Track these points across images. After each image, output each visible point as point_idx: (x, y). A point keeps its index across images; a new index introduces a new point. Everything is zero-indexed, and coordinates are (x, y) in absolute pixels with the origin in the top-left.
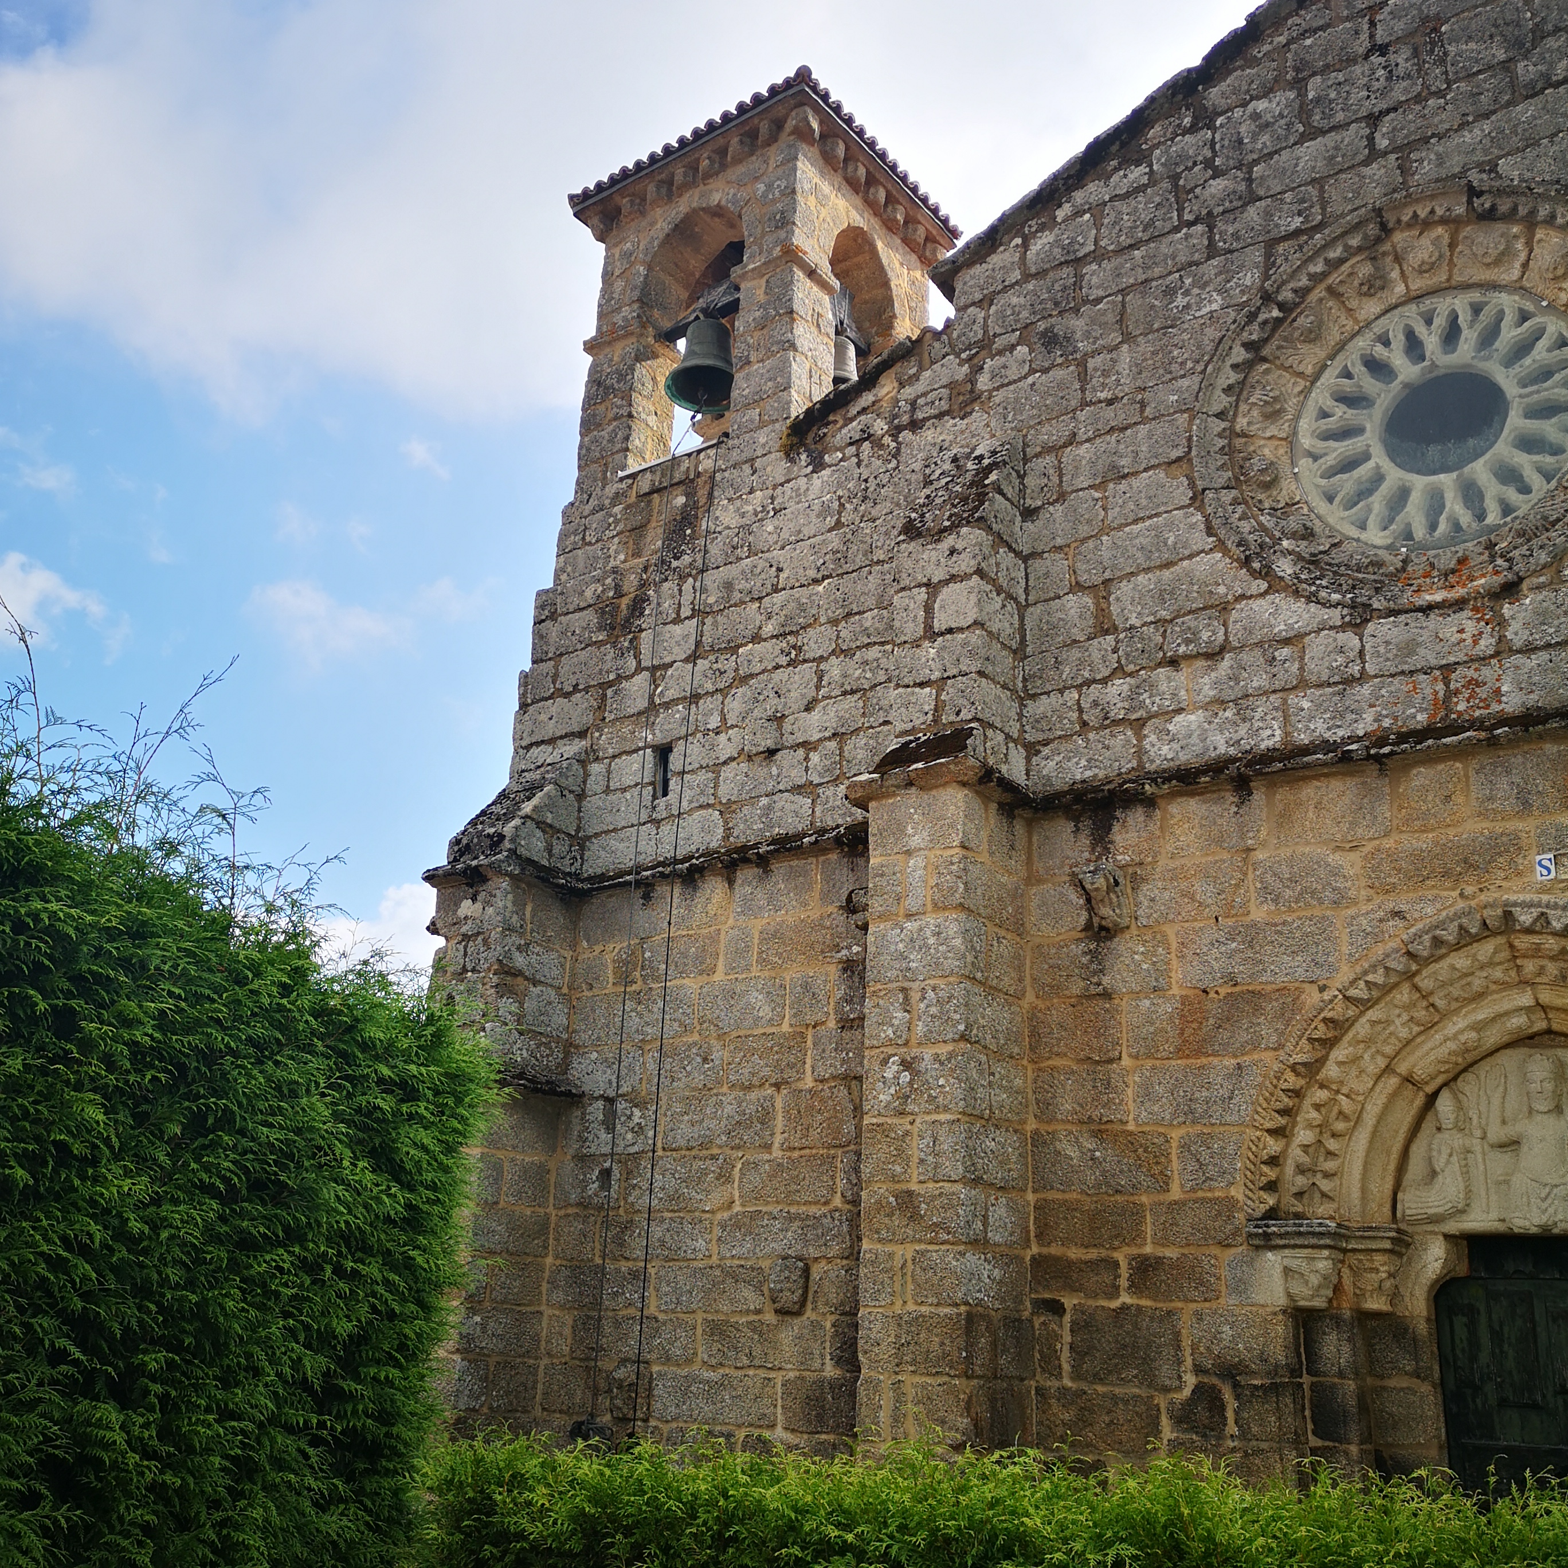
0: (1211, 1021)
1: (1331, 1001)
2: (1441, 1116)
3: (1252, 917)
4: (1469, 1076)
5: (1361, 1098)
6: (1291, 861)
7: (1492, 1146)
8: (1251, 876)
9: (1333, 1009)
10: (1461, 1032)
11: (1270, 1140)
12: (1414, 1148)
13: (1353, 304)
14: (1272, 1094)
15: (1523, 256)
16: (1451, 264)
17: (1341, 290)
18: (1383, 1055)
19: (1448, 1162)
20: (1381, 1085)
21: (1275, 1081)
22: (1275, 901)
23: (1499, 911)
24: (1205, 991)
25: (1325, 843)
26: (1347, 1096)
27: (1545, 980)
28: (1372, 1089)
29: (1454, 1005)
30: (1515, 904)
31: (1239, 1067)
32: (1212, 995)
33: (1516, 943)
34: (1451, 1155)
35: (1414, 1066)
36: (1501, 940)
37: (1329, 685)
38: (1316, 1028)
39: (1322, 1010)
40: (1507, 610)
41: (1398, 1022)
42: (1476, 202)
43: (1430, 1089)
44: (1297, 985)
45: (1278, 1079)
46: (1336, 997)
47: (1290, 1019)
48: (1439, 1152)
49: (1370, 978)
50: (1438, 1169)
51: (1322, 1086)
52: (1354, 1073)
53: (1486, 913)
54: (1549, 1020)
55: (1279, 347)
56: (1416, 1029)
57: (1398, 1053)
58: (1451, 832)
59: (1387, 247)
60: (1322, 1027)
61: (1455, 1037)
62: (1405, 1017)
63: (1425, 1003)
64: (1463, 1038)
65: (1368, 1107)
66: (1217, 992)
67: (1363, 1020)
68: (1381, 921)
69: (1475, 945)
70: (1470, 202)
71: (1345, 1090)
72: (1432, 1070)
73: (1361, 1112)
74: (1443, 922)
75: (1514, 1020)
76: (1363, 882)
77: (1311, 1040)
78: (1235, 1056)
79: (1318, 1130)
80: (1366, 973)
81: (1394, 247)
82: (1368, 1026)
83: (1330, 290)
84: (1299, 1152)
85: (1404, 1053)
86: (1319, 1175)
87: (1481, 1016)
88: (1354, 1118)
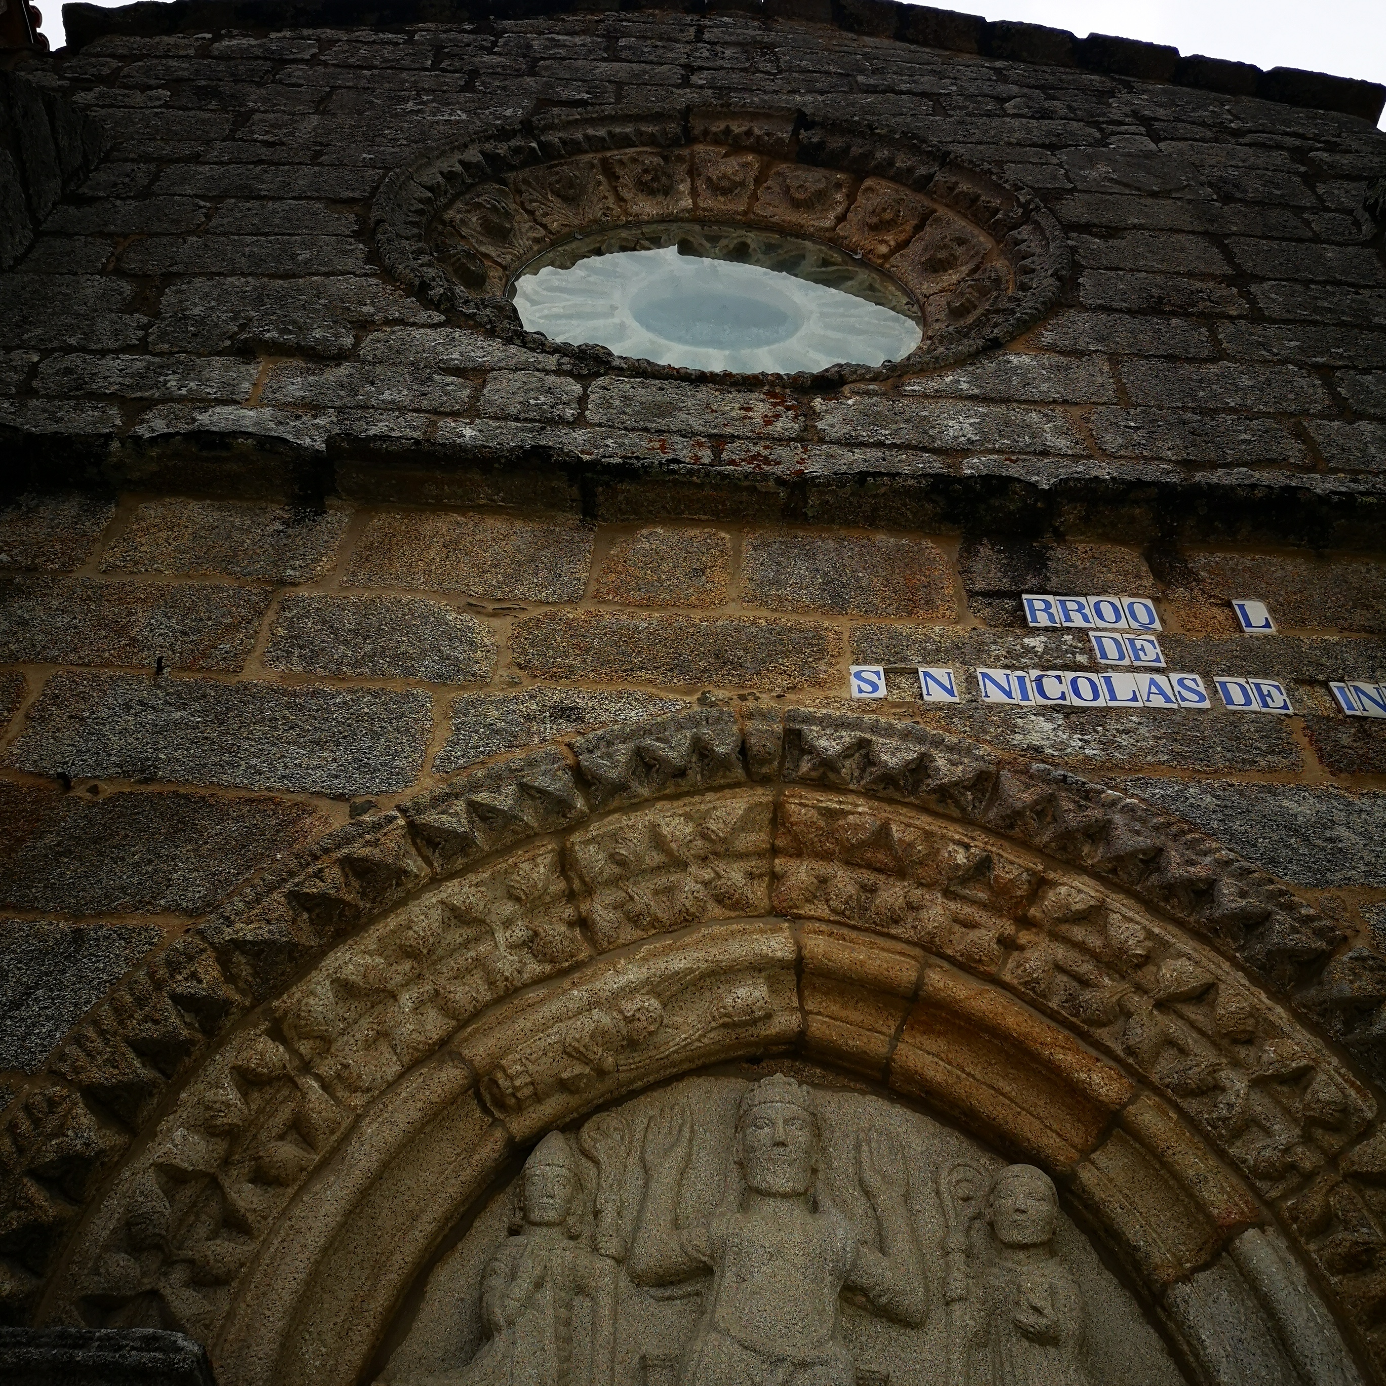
0: (50, 839)
1: (376, 827)
2: (534, 1191)
3: (244, 677)
4: (612, 1120)
5: (358, 1100)
6: (365, 609)
7: (639, 1280)
8: (270, 616)
9: (376, 843)
10: (630, 991)
11: (84, 1118)
12: (442, 1276)
13: (626, 194)
14: (141, 1002)
15: (840, 209)
16: (754, 197)
17: (619, 171)
18: (447, 1009)
19: (529, 1302)
20: (415, 1081)
21: (162, 972)
22: (310, 660)
23: (778, 727)
24: (65, 781)
25: (446, 593)
26: (325, 1087)
27: (821, 910)
28: (392, 1085)
29: (628, 934)
30: (809, 719)
31: (78, 937)
32: (80, 791)
33: (793, 808)
34: (539, 1285)
35: (507, 1051)
36: (762, 795)
37: (517, 419)
38: (319, 874)
39: (348, 840)
40: (818, 403)
41: (501, 936)
42: (803, 134)
43: (520, 1126)
44: (301, 798)
45: (174, 967)
46: (391, 820)
47: (257, 859)
48: (513, 1276)
49: (482, 797)
50: (499, 1317)
51: (276, 1034)
52: (365, 1028)
53: (750, 725)
54: (805, 1013)
55: (525, 182)
56: (534, 968)
57: (477, 1014)
58: (696, 615)
59: (686, 152)
60: (334, 874)
61: (613, 1001)
62: (519, 932)
63: (569, 912)
64: (629, 1007)
65: (369, 1129)
66: (94, 790)
67: (431, 898)
68: (528, 718)
69: (710, 796)
70: (795, 133)
71: (327, 1068)
72: (542, 1068)
73: (346, 1138)
74: (663, 726)
75: (742, 992)
76: (508, 657)
77: (297, 899)
78: (77, 915)
79: (221, 1146)
80: (475, 787)
81: (692, 156)
82: (436, 914)
83: (604, 162)
84: (150, 1181)
85: (489, 1018)
86: (178, 1275)
87: (678, 963)
88: (326, 1142)
